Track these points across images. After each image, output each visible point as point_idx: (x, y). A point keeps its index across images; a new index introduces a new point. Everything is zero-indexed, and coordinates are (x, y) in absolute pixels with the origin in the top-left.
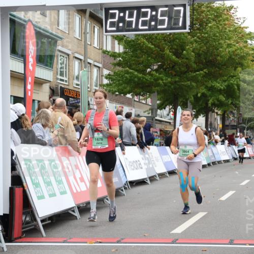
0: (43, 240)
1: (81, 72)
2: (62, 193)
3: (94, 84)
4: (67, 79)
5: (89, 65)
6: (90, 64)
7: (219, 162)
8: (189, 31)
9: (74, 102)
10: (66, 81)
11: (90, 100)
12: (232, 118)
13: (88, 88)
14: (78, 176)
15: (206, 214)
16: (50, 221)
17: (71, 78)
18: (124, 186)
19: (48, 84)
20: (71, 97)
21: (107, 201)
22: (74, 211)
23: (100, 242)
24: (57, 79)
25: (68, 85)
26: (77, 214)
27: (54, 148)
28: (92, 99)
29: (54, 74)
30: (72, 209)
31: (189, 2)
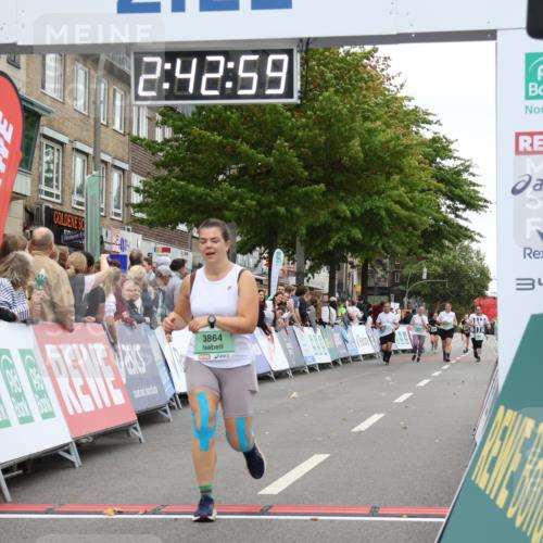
0: (6, 507)
1: (86, 178)
2: (45, 416)
3: (113, 203)
4: (59, 193)
5: (102, 165)
6: (106, 163)
7: (355, 358)
8: (299, 102)
9: (72, 237)
10: (57, 196)
11: (104, 234)
12: (380, 273)
13: (101, 210)
14: (78, 382)
15: (328, 459)
16: (21, 472)
17: (67, 192)
18: (169, 404)
19: (21, 202)
20: (67, 228)
21: (134, 431)
22: (68, 452)
23: (120, 513)
24: (40, 191)
25: (61, 204)
26: (74, 457)
27: (31, 326)
28: (109, 233)
29: (32, 181)
30: (65, 448)
31: (298, 46)
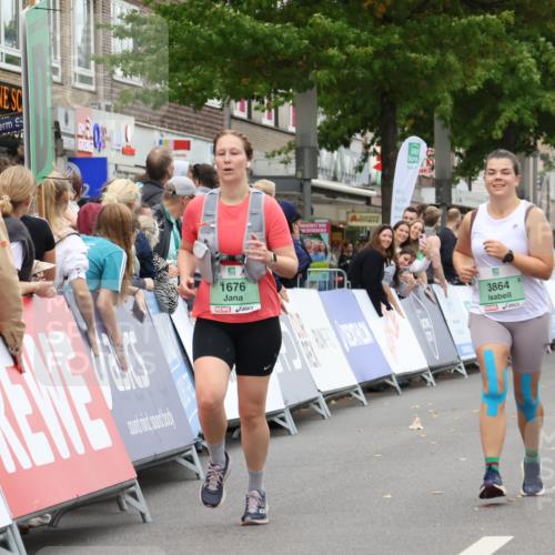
1: (22, 13)
3: (75, 57)
11: (62, 119)
13: (55, 71)
15: (509, 543)
18: (196, 445)
21: (131, 500)
